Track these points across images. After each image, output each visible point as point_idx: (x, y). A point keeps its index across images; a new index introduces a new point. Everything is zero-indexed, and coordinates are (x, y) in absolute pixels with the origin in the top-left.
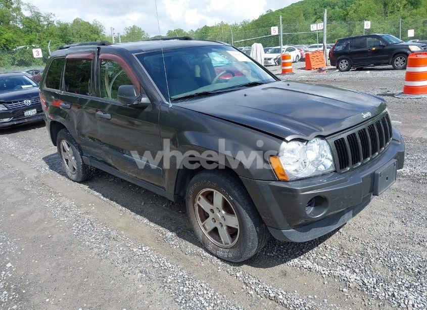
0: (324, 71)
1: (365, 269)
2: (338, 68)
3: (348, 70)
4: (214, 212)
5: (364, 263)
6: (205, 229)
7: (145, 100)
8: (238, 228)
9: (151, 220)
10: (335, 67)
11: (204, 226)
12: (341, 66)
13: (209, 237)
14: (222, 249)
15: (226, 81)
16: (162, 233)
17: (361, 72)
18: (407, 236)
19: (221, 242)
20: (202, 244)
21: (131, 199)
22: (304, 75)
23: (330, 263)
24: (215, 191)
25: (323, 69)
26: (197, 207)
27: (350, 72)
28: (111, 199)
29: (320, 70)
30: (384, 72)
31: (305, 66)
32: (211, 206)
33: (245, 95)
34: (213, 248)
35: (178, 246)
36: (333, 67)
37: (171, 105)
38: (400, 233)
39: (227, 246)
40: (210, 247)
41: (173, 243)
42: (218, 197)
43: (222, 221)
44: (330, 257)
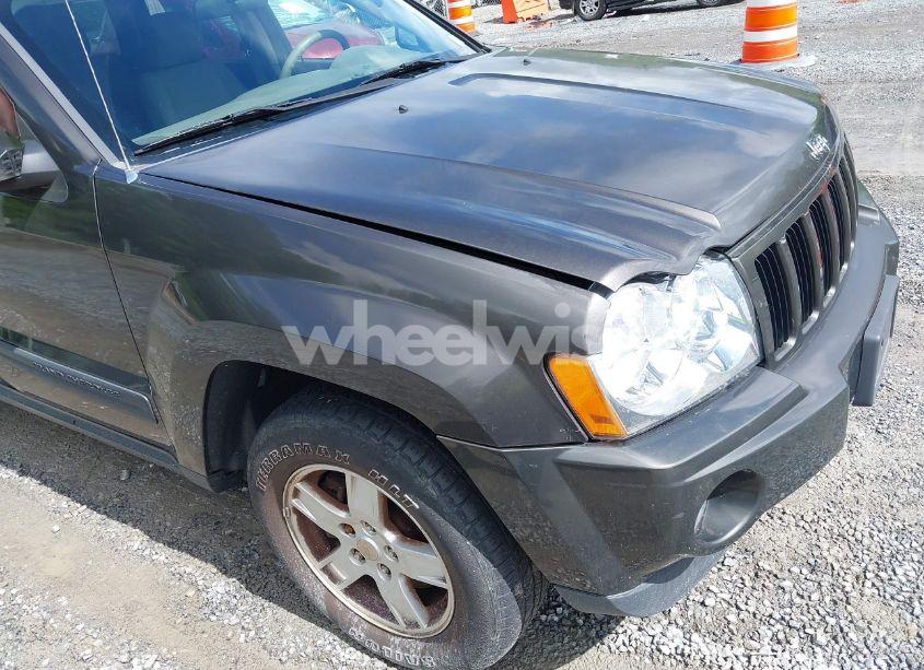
0: (545, 22)
1: (838, 623)
2: (577, 12)
3: (599, 17)
4: (354, 532)
5: (827, 599)
6: (333, 578)
7: (36, 161)
8: (448, 586)
9: (155, 534)
10: (571, 12)
11: (326, 570)
12: (584, 8)
13: (350, 602)
14: (397, 641)
15: (326, 65)
16: (193, 584)
17: (631, 18)
18: (908, 477)
19: (393, 619)
20: (329, 621)
21: (87, 461)
22: (502, 35)
23: (732, 618)
24: (349, 474)
25: (543, 18)
26: (294, 518)
27: (605, 22)
28: (23, 473)
29: (537, 21)
30: (679, 14)
31: (501, 15)
32: (342, 514)
33: (401, 110)
34: (369, 635)
35: (252, 633)
36: (564, 12)
37: (132, 172)
38: (885, 473)
39: (416, 630)
40: (358, 633)
41: (234, 620)
42: (364, 493)
43: (388, 559)
44: (727, 597)
